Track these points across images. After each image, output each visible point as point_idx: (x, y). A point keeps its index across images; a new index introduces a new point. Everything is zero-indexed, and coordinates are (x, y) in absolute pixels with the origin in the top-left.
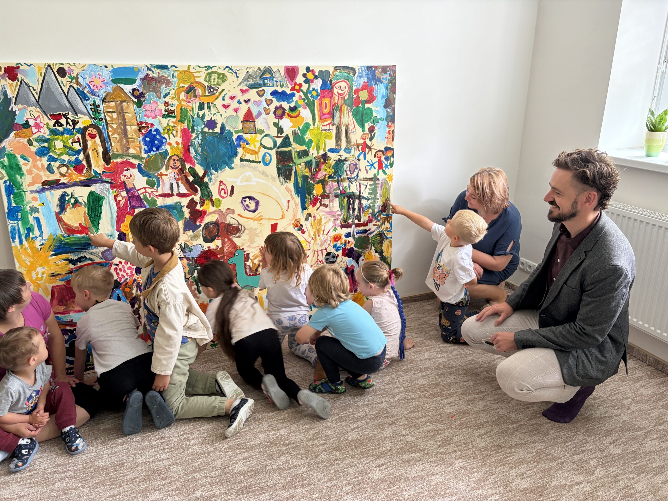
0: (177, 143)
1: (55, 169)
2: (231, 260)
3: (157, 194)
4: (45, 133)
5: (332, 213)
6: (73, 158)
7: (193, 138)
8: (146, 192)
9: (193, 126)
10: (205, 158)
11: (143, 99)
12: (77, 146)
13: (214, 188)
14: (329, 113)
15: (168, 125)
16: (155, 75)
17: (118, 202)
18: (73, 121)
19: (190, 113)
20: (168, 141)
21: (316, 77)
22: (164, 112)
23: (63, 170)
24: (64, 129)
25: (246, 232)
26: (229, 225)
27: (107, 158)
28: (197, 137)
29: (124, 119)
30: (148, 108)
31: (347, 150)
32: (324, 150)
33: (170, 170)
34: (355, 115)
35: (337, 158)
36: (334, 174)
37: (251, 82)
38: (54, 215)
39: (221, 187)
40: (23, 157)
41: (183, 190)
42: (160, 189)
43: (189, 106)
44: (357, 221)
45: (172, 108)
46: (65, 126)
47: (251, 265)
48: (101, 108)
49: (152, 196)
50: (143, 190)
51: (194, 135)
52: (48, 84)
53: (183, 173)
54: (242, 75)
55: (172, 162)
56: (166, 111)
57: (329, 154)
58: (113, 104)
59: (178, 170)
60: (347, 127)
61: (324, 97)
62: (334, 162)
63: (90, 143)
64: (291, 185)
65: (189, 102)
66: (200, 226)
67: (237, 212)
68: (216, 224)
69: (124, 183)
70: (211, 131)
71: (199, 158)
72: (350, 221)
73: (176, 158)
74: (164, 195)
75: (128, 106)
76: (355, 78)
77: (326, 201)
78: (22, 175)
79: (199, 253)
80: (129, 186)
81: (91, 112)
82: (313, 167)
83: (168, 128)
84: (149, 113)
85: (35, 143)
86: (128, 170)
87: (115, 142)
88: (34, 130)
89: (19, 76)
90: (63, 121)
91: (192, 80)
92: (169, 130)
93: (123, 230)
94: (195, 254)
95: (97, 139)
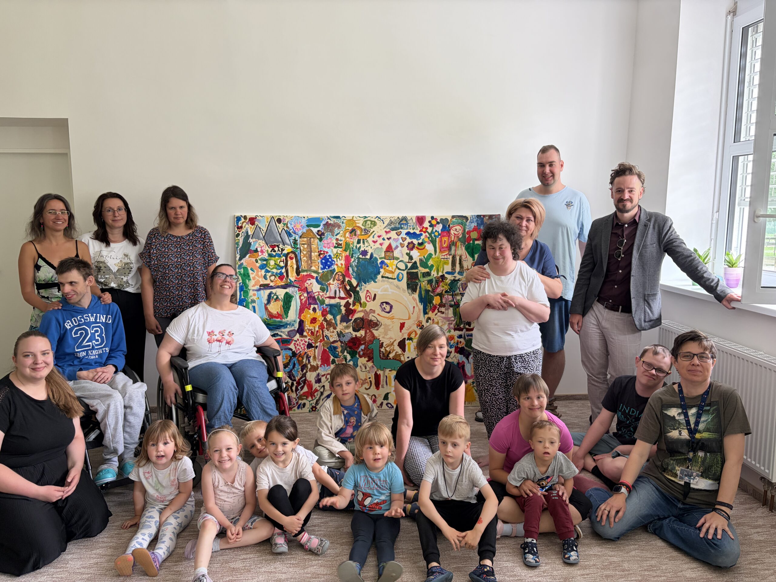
0: (342, 264)
1: (268, 277)
2: (370, 346)
3: (326, 296)
4: (266, 256)
5: (447, 319)
6: (279, 271)
8: (319, 294)
9: (353, 254)
10: (359, 275)
11: (323, 237)
12: (282, 264)
13: (362, 295)
14: (447, 247)
15: (337, 253)
16: (332, 222)
17: (301, 300)
18: (282, 249)
19: (351, 246)
20: (336, 263)
21: (438, 223)
22: (335, 245)
23: (273, 278)
24: (276, 254)
25: (382, 327)
26: (371, 321)
27: (298, 272)
28: (354, 261)
29: (311, 248)
30: (326, 242)
31: (461, 273)
32: (442, 273)
33: (336, 281)
34: (467, 249)
35: (452, 278)
36: (450, 290)
37: (393, 226)
38: (264, 305)
39: (368, 294)
40: (252, 270)
41: (343, 295)
42: (328, 293)
43: (351, 241)
44: (467, 327)
45: (340, 242)
46: (277, 252)
47: (384, 351)
48: (298, 242)
49: (322, 298)
50: (317, 293)
51: (353, 260)
52: (271, 228)
53: (344, 284)
54: (387, 222)
55: (337, 276)
56: (336, 244)
57: (446, 275)
58: (305, 239)
59: (341, 282)
60: (461, 257)
61: (444, 236)
62: (450, 281)
63: (289, 263)
64: (416, 296)
65: (351, 239)
66: (351, 320)
67: (377, 312)
68: (362, 319)
69: (306, 288)
70: (364, 257)
71: (354, 274)
72: (462, 326)
73: (340, 274)
74: (330, 298)
75: (314, 240)
76: (468, 223)
77: (443, 309)
78: (249, 280)
79: (349, 338)
80: (309, 290)
81: (292, 244)
82: (434, 284)
84: (326, 245)
85: (259, 262)
86: (310, 280)
87: (304, 262)
88: (260, 254)
89: (256, 222)
90: (276, 249)
91: (354, 225)
92: (337, 256)
93: (302, 318)
94: (346, 339)
95: (294, 260)
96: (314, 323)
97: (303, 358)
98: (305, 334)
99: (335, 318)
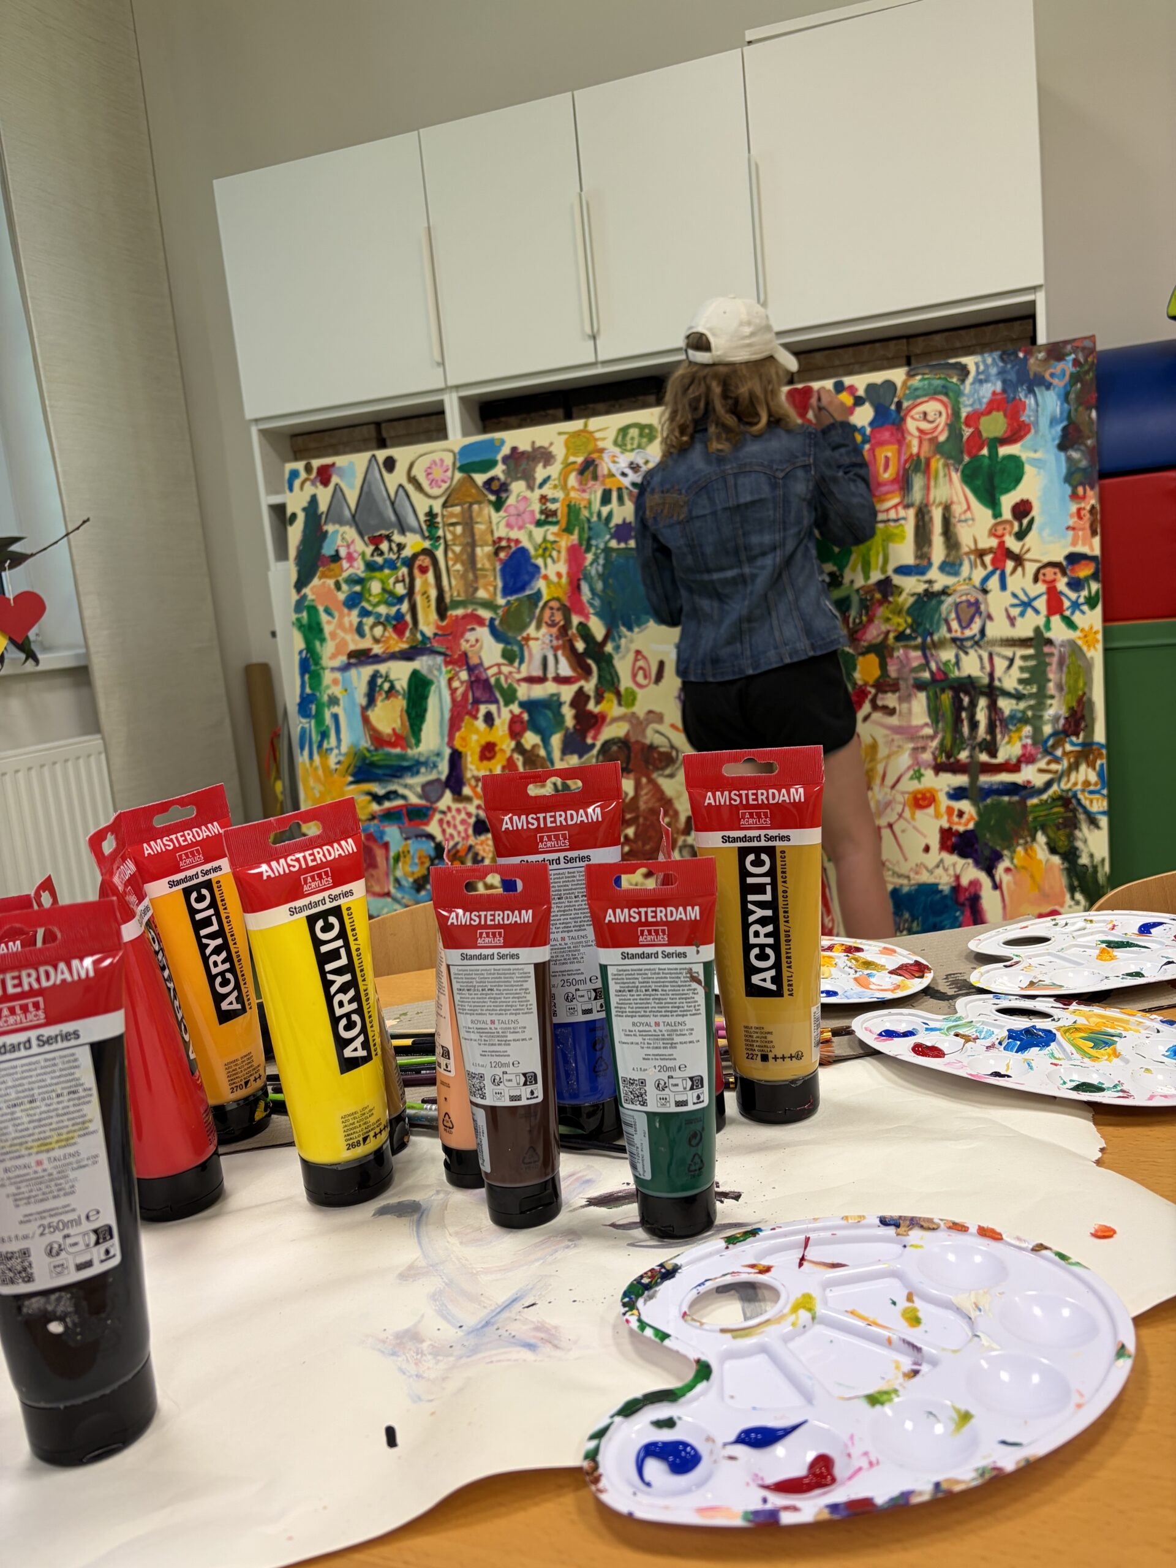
0: (559, 575)
1: (367, 629)
3: (518, 676)
4: (358, 568)
5: (909, 733)
7: (588, 562)
8: (500, 673)
9: (589, 539)
10: (610, 603)
11: (505, 496)
13: (623, 666)
14: (894, 481)
15: (545, 540)
16: (527, 448)
17: (453, 691)
18: (398, 545)
19: (585, 513)
20: (543, 571)
21: (859, 401)
22: (538, 516)
23: (378, 631)
24: (386, 561)
26: (652, 748)
27: (442, 609)
28: (595, 560)
29: (472, 535)
30: (512, 510)
31: (950, 567)
32: (883, 570)
33: (544, 629)
34: (969, 478)
35: (921, 588)
36: (913, 631)
38: (358, 710)
39: (641, 663)
40: (328, 612)
41: (565, 670)
43: (583, 499)
44: (984, 757)
45: (552, 506)
46: (386, 556)
48: (440, 518)
49: (509, 681)
50: (495, 670)
51: (590, 557)
52: (369, 486)
53: (567, 635)
55: (547, 613)
56: (542, 512)
58: (457, 509)
59: (559, 629)
60: (947, 509)
61: (881, 444)
62: (911, 600)
63: (418, 583)
65: (584, 491)
66: (593, 746)
67: (668, 720)
68: (624, 743)
69: (466, 654)
70: (622, 545)
71: (597, 603)
72: (963, 756)
75: (481, 509)
77: (890, 700)
78: (323, 640)
80: (474, 661)
81: (424, 527)
82: (853, 613)
83: (543, 546)
84: (513, 520)
85: (345, 587)
86: (473, 629)
87: (455, 578)
88: (345, 565)
89: (334, 478)
90: (384, 546)
91: (591, 447)
92: (545, 549)
93: (457, 744)
95: (430, 576)
96: (489, 759)
98: (467, 791)
99: (546, 742)
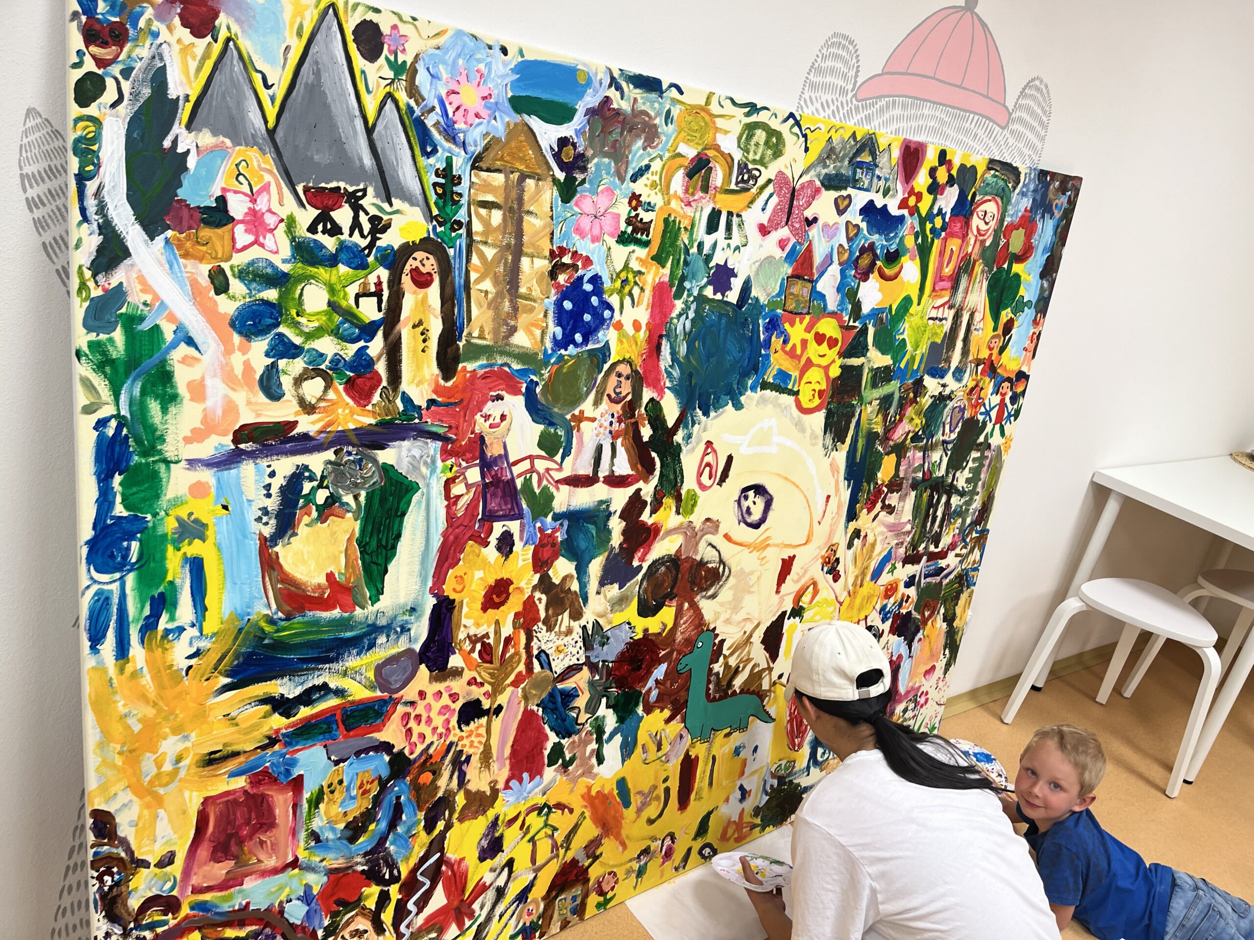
0: (637, 325)
1: (287, 382)
2: (684, 661)
4: (277, 252)
5: (896, 529)
6: (351, 350)
7: (674, 314)
8: (532, 470)
9: (683, 278)
10: (690, 375)
11: (579, 177)
12: (369, 311)
13: (690, 461)
14: (950, 278)
15: (626, 267)
16: (625, 106)
17: (451, 500)
18: (374, 220)
19: (684, 237)
20: (617, 316)
21: (951, 180)
22: (623, 226)
23: (313, 388)
24: (342, 247)
25: (732, 581)
26: (702, 564)
27: (448, 356)
28: (684, 312)
29: (519, 233)
30: (587, 206)
31: (959, 373)
33: (605, 405)
34: (991, 289)
35: (938, 391)
36: (924, 432)
37: (831, 170)
38: (255, 547)
39: (709, 459)
40: (185, 337)
42: (568, 462)
43: (685, 216)
44: (932, 548)
45: (646, 216)
46: (345, 237)
47: (721, 671)
48: (463, 188)
49: (545, 483)
50: (526, 465)
51: (679, 305)
52: (317, 74)
54: (817, 147)
55: (613, 380)
56: (629, 222)
57: (927, 380)
58: (498, 179)
59: (623, 408)
60: (972, 316)
61: (953, 235)
62: (930, 402)
63: (408, 304)
64: (841, 456)
65: (689, 204)
66: (639, 569)
67: (722, 530)
68: (673, 562)
69: (482, 439)
70: (719, 296)
71: (676, 373)
72: (922, 548)
73: (624, 369)
75: (538, 191)
76: (1015, 195)
77: (893, 499)
78: (170, 400)
79: (621, 647)
80: (493, 451)
81: (432, 198)
82: (892, 410)
83: (623, 275)
84: (586, 222)
85: (237, 287)
86: (500, 398)
87: (480, 306)
88: (242, 237)
90: (343, 216)
91: (708, 139)
92: (625, 282)
93: (448, 590)
94: (610, 653)
95: (434, 292)
96: (497, 606)
97: (436, 773)
98: (455, 661)
99: (582, 571)
